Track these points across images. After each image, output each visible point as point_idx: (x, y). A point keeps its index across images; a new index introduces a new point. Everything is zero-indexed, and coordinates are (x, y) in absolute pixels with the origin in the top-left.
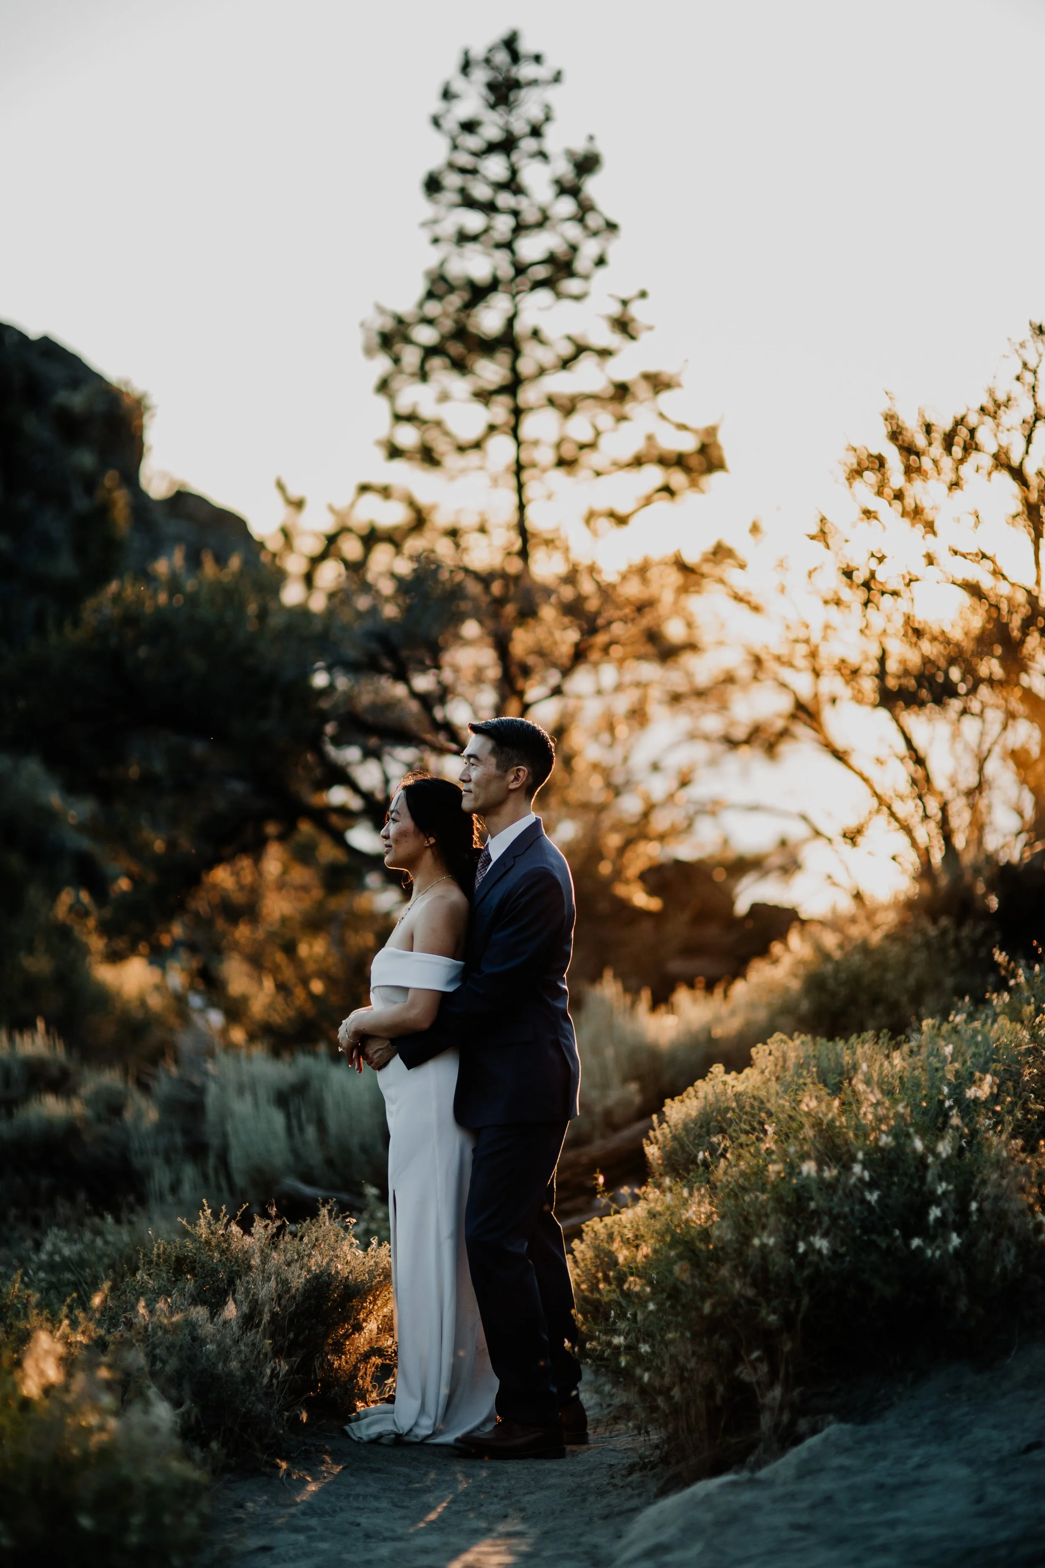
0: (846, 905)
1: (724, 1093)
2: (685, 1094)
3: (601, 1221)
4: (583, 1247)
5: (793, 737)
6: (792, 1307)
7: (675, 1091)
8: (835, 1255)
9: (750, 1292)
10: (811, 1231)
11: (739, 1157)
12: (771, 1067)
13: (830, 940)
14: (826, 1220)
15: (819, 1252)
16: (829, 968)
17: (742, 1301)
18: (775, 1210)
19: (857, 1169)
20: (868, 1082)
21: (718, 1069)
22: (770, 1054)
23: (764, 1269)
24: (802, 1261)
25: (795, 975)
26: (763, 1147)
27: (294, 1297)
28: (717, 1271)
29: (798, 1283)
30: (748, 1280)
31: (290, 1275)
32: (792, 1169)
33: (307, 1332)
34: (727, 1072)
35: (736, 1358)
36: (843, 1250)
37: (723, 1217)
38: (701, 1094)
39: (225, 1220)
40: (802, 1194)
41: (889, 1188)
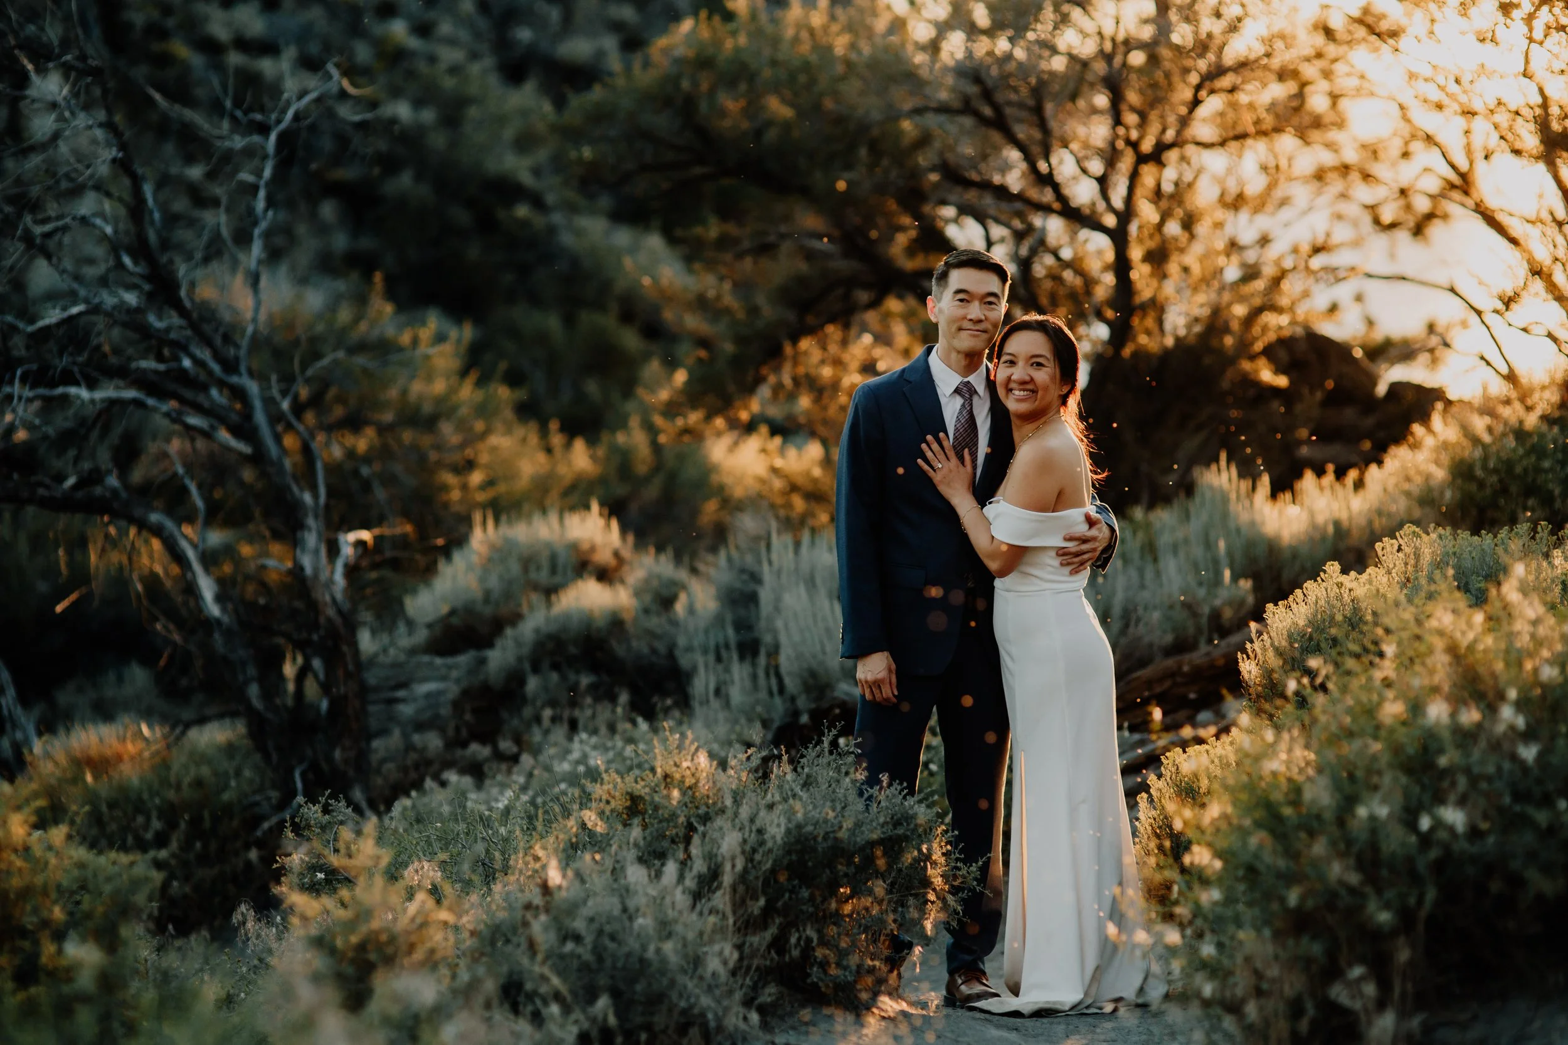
0: (1498, 388)
1: (1339, 598)
2: (1291, 598)
3: (1185, 752)
4: (1161, 784)
5: (1445, 217)
6: (1412, 901)
7: (1281, 594)
8: (1474, 833)
9: (1354, 878)
10: (1440, 799)
11: (1344, 689)
12: (1400, 566)
13: (1480, 424)
14: (1462, 782)
15: (1451, 829)
16: (1478, 453)
17: (1343, 892)
18: (1391, 766)
19: (1507, 712)
20: (1524, 590)
21: (1333, 568)
22: (1399, 549)
23: (1374, 845)
24: (1426, 840)
25: (1437, 463)
26: (1378, 675)
27: (770, 851)
28: (1309, 846)
29: (1422, 865)
30: (1352, 861)
31: (768, 822)
32: (1416, 708)
33: (787, 895)
34: (1345, 571)
35: (1332, 972)
36: (1484, 826)
37: (1320, 770)
38: (1311, 598)
39: (693, 748)
40: (1429, 744)
41: (1553, 738)
